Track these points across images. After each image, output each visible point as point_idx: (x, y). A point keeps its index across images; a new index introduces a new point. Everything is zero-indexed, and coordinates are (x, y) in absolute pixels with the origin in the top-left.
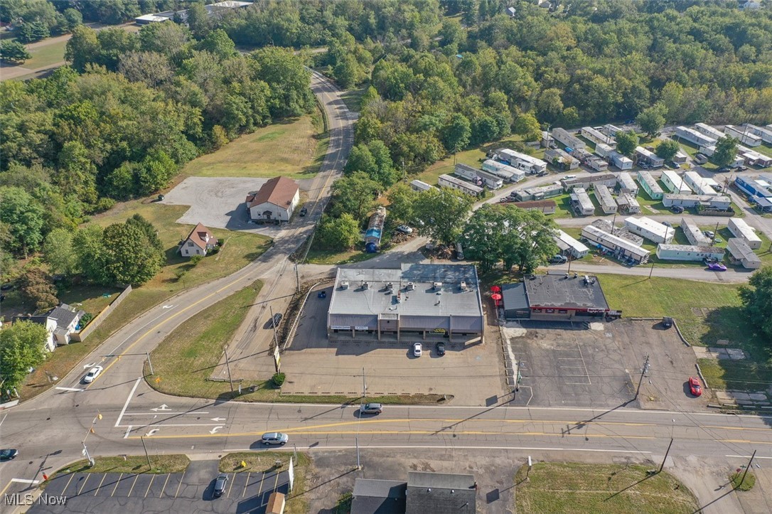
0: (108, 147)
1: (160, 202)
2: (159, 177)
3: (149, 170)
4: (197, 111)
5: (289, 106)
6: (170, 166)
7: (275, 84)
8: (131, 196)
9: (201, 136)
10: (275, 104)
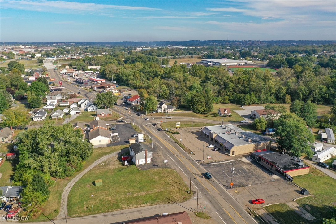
0: (243, 88)
1: (241, 107)
2: (246, 100)
3: (244, 97)
4: (285, 88)
5: (334, 100)
6: (253, 98)
7: (330, 89)
8: (236, 103)
9: (281, 97)
10: (326, 96)
